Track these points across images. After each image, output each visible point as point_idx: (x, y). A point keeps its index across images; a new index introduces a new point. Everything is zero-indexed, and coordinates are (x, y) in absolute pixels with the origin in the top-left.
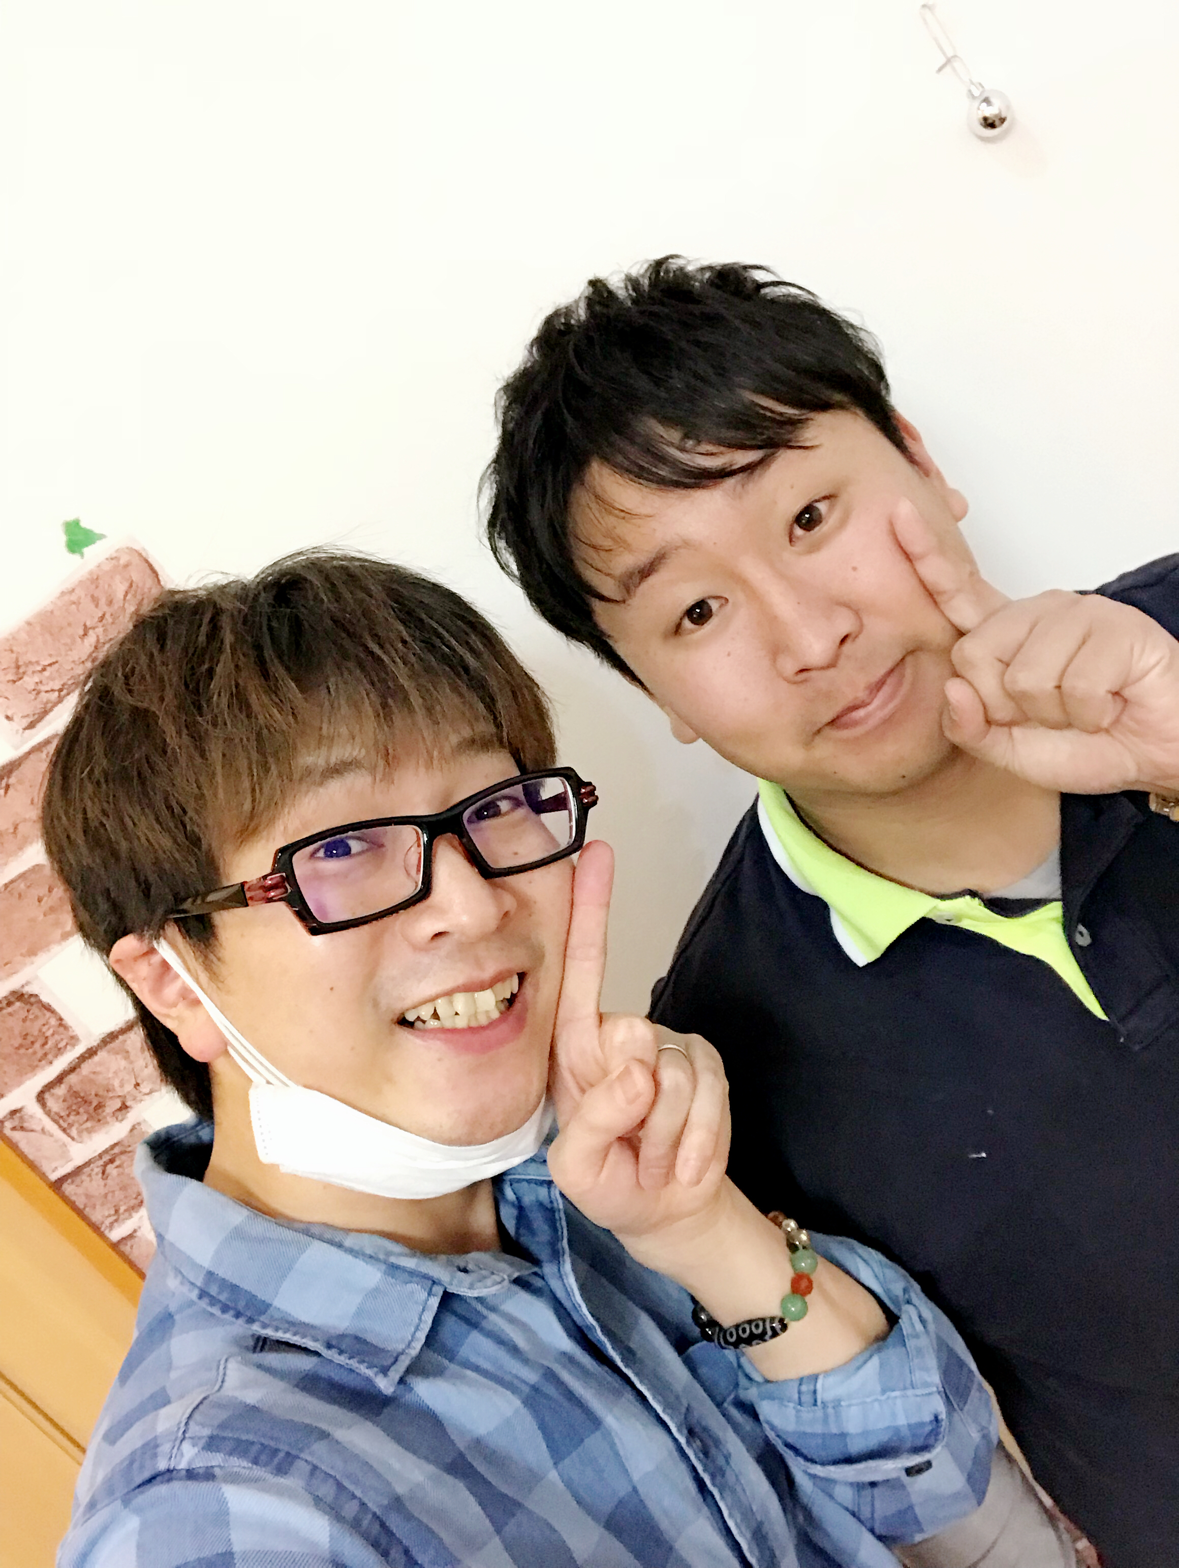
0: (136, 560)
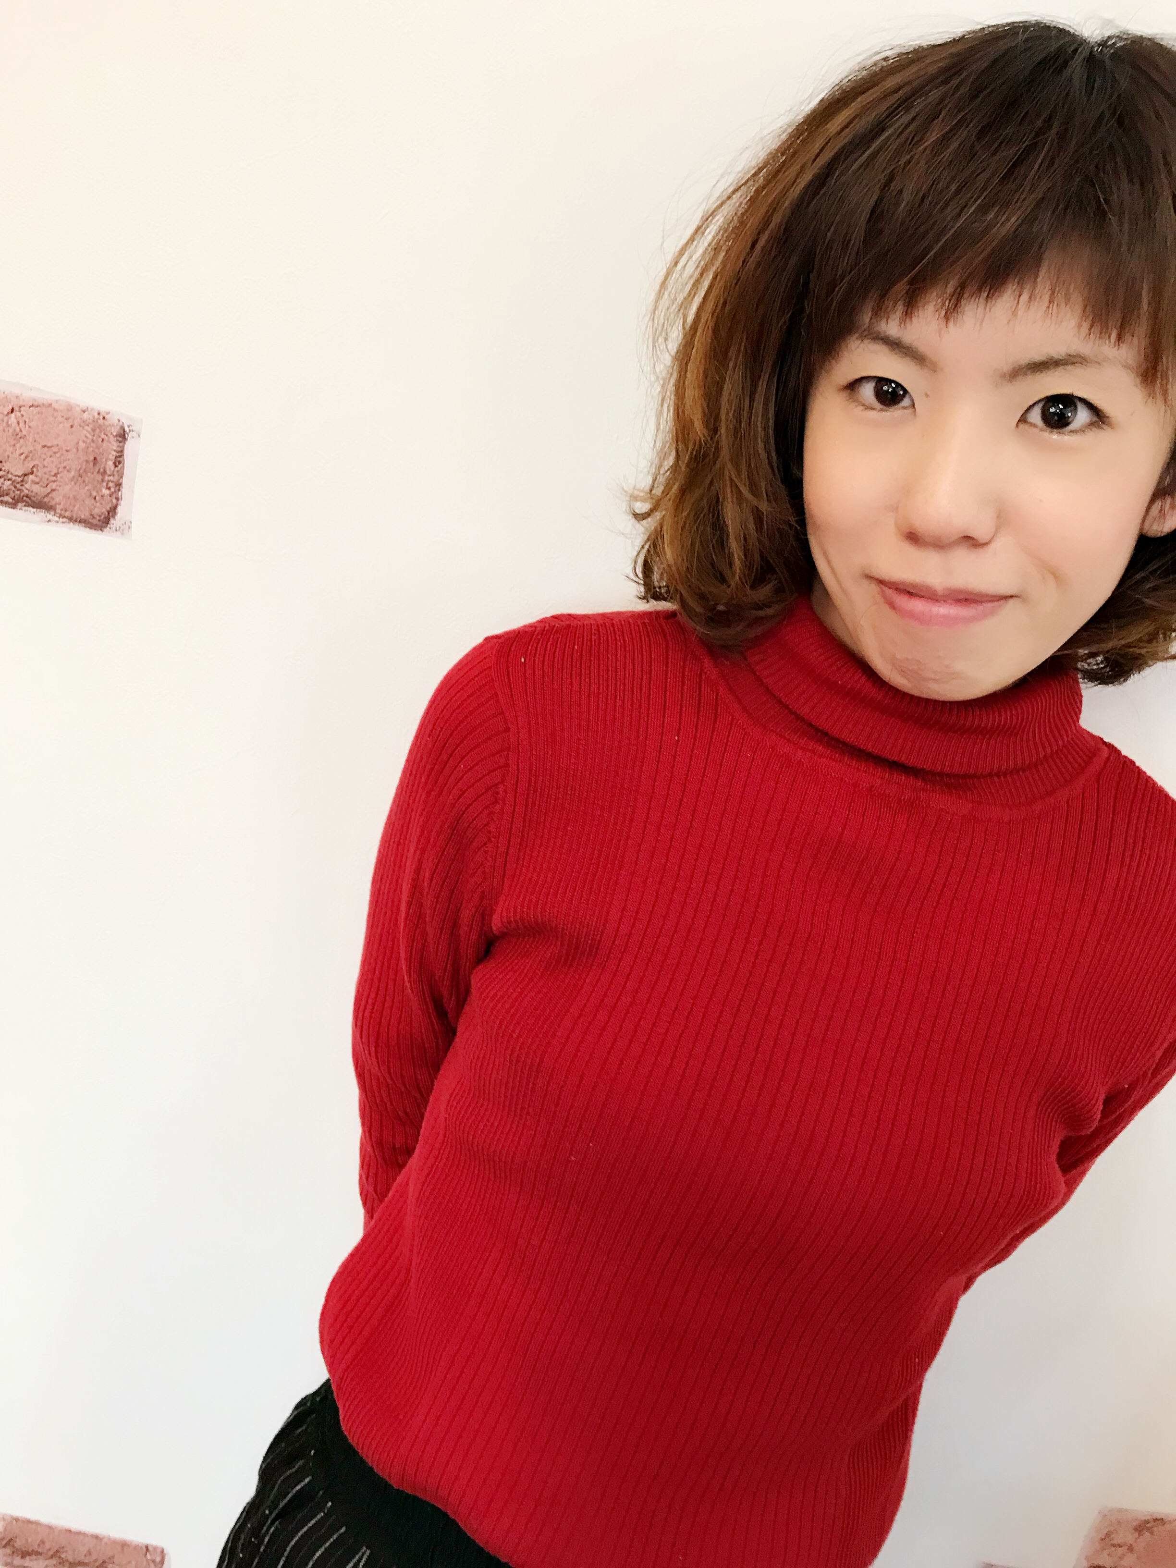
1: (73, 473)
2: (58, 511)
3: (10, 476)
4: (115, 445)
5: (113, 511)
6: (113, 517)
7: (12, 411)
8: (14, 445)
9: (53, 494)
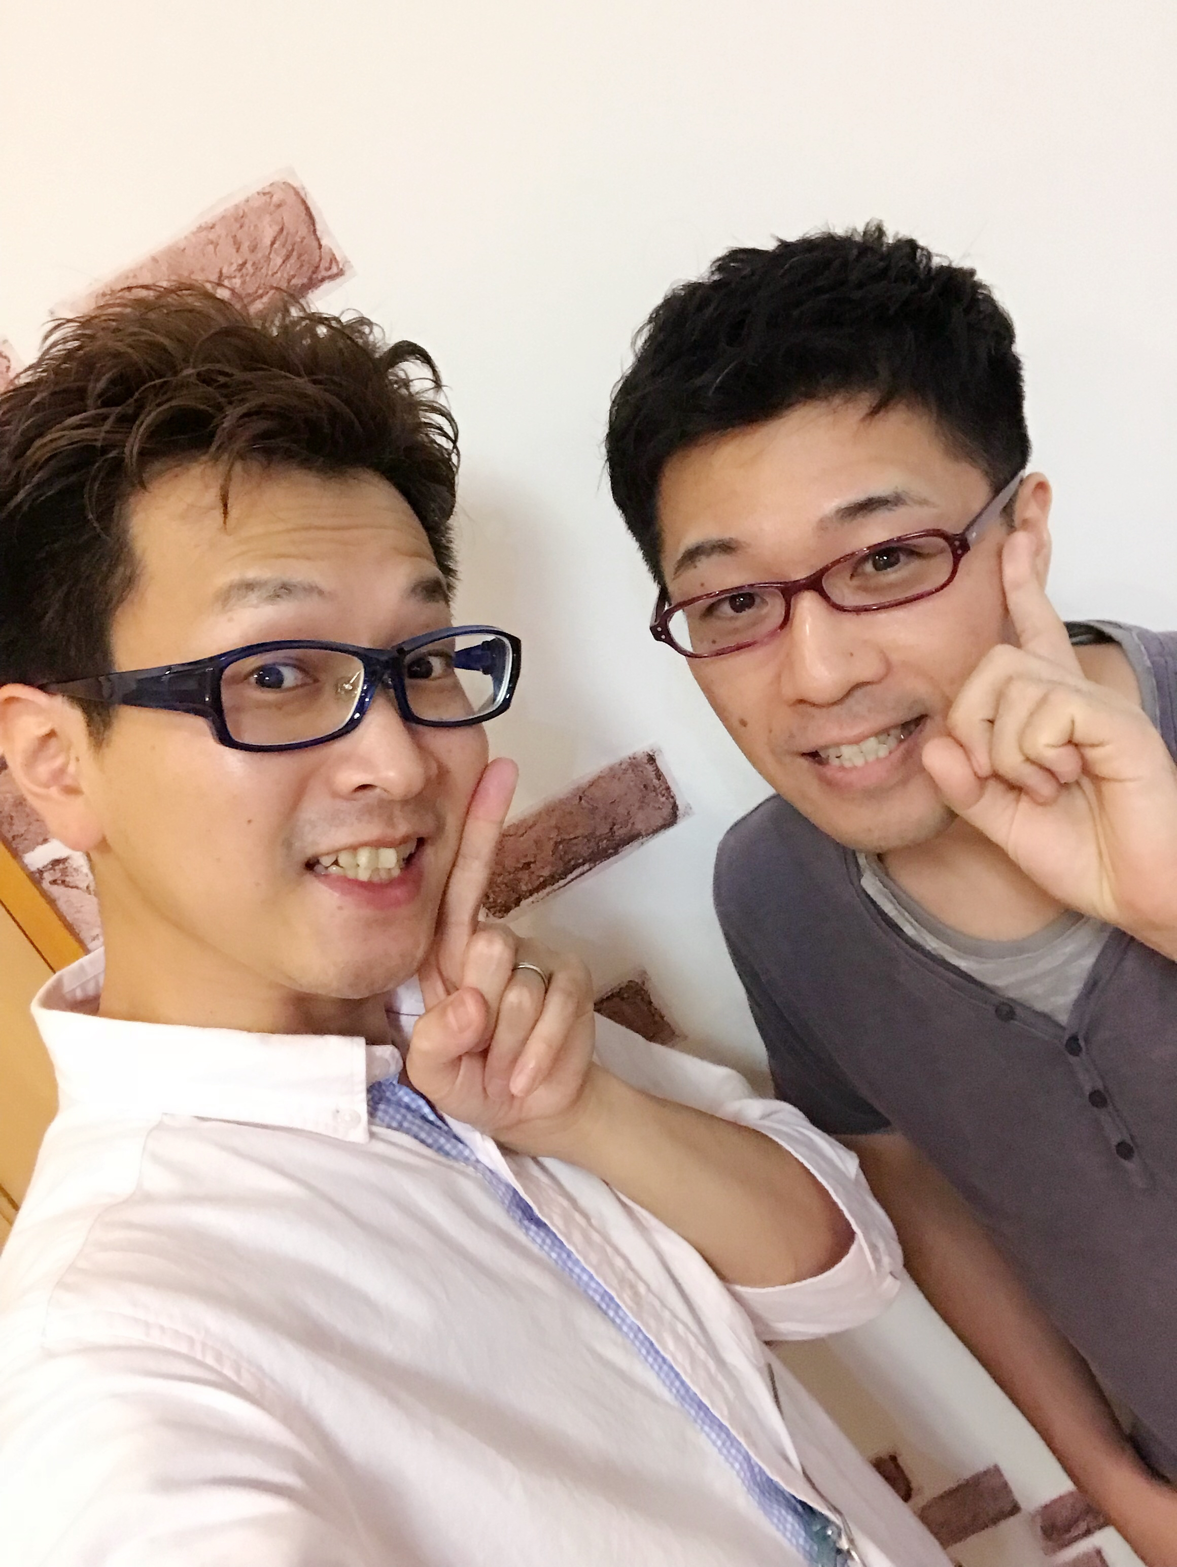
0: (291, 199)
1: (637, 805)
2: (644, 833)
3: (603, 837)
4: (650, 768)
5: (675, 807)
6: (677, 809)
7: (581, 798)
8: (594, 818)
9: (636, 826)
